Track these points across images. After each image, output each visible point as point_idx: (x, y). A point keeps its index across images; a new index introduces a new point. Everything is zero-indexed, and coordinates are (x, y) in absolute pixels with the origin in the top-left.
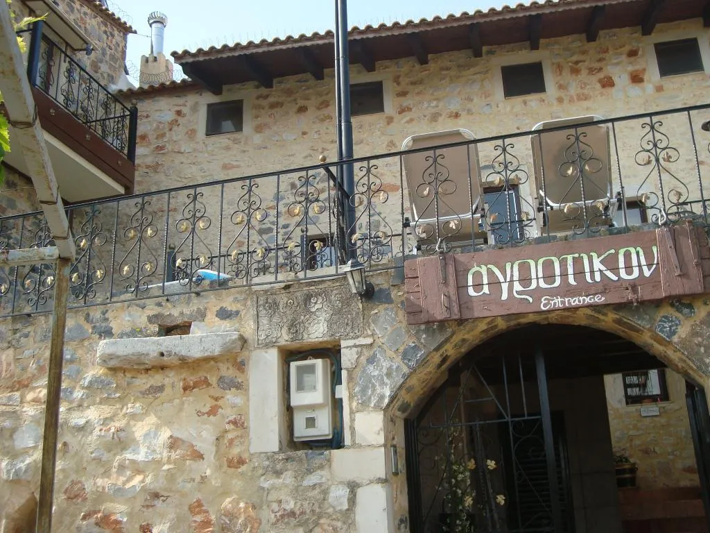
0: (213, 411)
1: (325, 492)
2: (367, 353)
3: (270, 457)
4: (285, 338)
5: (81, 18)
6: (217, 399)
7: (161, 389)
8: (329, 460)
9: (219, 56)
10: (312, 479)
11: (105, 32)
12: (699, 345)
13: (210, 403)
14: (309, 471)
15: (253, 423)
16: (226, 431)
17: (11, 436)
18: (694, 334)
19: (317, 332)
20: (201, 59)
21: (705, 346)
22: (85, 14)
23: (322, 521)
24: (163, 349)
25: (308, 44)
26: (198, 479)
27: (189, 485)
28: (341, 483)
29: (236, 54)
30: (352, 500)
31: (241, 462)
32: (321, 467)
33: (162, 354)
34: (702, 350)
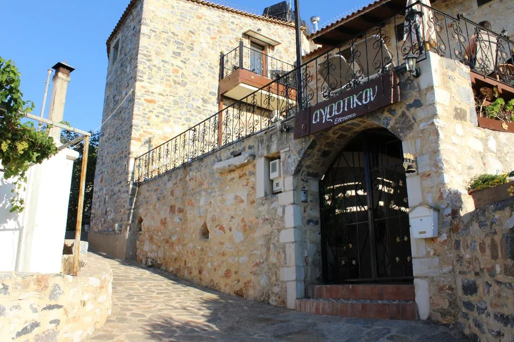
0: (247, 185)
1: (276, 211)
2: (288, 154)
3: (261, 198)
4: (265, 154)
5: (276, 31)
6: (248, 180)
7: (233, 178)
8: (277, 198)
9: (326, 32)
10: (273, 205)
11: (290, 33)
12: (398, 128)
13: (246, 181)
14: (272, 203)
15: (257, 188)
16: (250, 191)
17: (199, 201)
18: (396, 123)
19: (274, 149)
20: (319, 35)
21: (400, 128)
22: (277, 29)
23: (275, 221)
24: (229, 164)
25: (362, 13)
26: (243, 210)
27: (240, 212)
28: (281, 206)
29: (333, 28)
30: (284, 213)
31: (254, 202)
32: (275, 200)
33: (230, 166)
34: (399, 130)
